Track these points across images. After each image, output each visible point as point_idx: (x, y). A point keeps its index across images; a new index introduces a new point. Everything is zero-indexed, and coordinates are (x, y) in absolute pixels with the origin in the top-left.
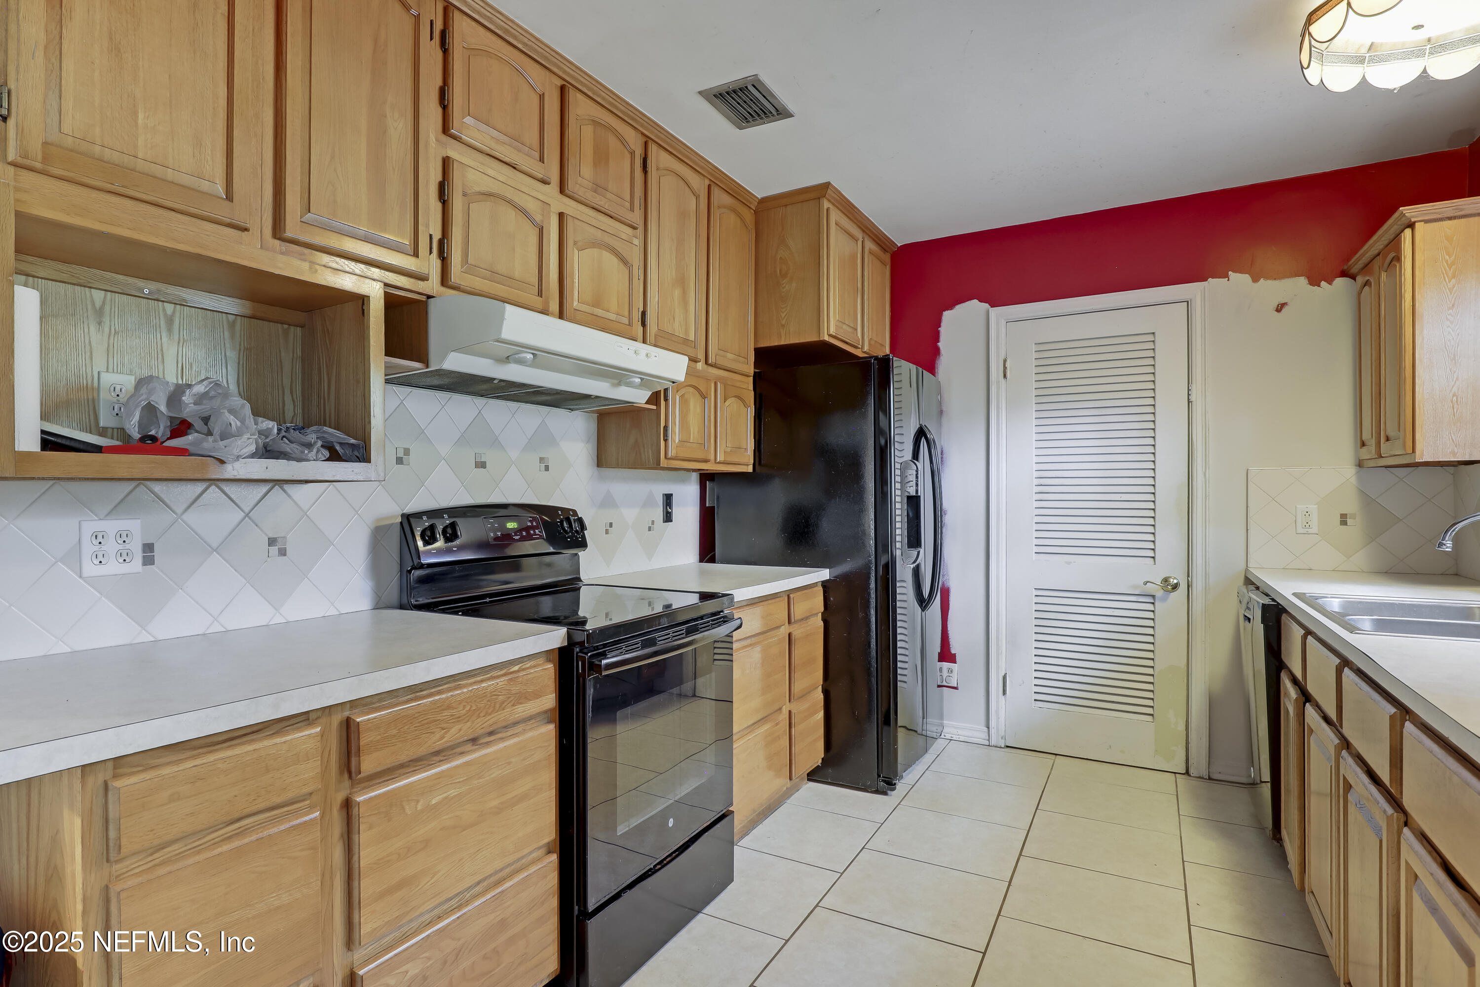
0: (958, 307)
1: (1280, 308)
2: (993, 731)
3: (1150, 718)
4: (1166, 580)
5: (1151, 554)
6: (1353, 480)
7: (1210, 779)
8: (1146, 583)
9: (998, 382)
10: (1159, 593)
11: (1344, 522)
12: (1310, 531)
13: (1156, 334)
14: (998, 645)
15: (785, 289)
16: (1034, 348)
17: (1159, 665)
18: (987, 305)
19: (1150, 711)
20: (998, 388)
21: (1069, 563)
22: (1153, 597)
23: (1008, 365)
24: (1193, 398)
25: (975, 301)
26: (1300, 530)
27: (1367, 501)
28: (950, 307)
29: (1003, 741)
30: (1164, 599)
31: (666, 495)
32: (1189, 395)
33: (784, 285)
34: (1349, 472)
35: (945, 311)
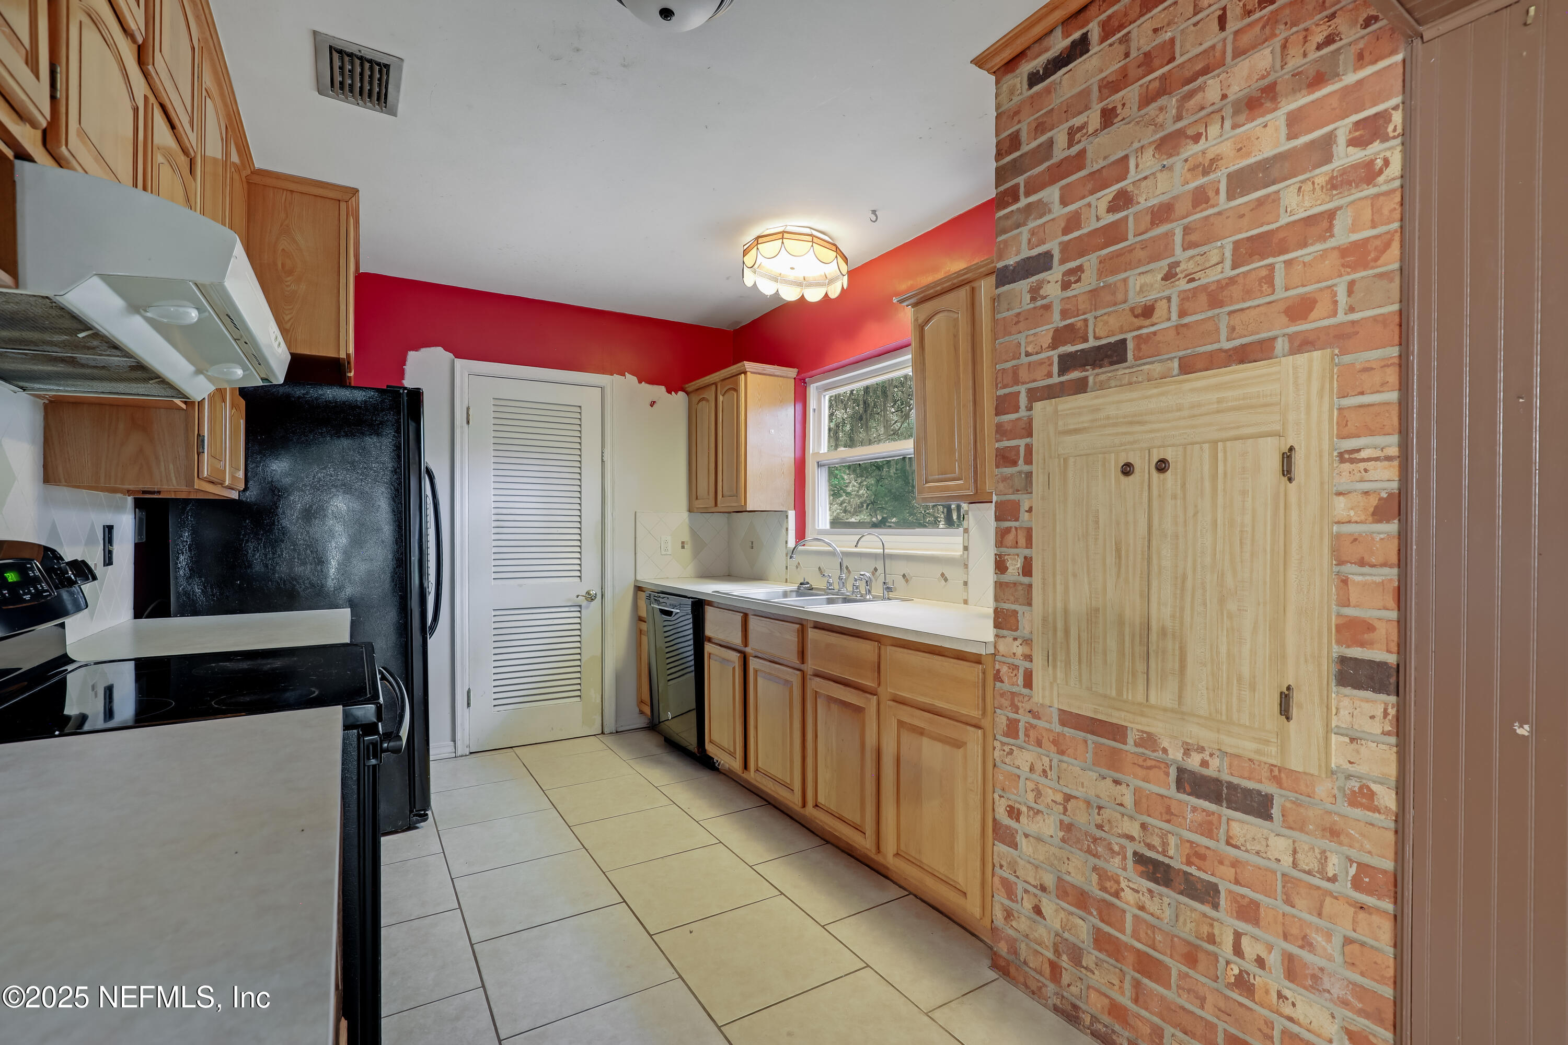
0: (423, 350)
1: (653, 404)
2: (459, 743)
3: (578, 699)
4: (588, 593)
5: (578, 574)
6: (687, 520)
7: (617, 732)
8: (578, 596)
9: (462, 427)
10: (584, 603)
11: (683, 547)
12: (668, 553)
13: (583, 408)
14: (462, 664)
15: (289, 289)
16: (493, 402)
17: (585, 658)
18: (451, 355)
19: (578, 693)
20: (462, 433)
21: (520, 586)
22: (580, 606)
23: (471, 413)
24: (605, 459)
25: (440, 349)
26: (663, 553)
27: (693, 533)
28: (416, 348)
29: (468, 749)
30: (587, 607)
31: (108, 526)
32: (602, 456)
33: (289, 283)
34: (685, 515)
35: (410, 350)
